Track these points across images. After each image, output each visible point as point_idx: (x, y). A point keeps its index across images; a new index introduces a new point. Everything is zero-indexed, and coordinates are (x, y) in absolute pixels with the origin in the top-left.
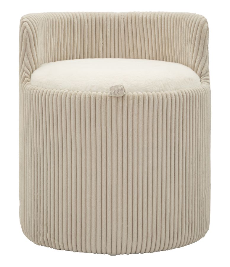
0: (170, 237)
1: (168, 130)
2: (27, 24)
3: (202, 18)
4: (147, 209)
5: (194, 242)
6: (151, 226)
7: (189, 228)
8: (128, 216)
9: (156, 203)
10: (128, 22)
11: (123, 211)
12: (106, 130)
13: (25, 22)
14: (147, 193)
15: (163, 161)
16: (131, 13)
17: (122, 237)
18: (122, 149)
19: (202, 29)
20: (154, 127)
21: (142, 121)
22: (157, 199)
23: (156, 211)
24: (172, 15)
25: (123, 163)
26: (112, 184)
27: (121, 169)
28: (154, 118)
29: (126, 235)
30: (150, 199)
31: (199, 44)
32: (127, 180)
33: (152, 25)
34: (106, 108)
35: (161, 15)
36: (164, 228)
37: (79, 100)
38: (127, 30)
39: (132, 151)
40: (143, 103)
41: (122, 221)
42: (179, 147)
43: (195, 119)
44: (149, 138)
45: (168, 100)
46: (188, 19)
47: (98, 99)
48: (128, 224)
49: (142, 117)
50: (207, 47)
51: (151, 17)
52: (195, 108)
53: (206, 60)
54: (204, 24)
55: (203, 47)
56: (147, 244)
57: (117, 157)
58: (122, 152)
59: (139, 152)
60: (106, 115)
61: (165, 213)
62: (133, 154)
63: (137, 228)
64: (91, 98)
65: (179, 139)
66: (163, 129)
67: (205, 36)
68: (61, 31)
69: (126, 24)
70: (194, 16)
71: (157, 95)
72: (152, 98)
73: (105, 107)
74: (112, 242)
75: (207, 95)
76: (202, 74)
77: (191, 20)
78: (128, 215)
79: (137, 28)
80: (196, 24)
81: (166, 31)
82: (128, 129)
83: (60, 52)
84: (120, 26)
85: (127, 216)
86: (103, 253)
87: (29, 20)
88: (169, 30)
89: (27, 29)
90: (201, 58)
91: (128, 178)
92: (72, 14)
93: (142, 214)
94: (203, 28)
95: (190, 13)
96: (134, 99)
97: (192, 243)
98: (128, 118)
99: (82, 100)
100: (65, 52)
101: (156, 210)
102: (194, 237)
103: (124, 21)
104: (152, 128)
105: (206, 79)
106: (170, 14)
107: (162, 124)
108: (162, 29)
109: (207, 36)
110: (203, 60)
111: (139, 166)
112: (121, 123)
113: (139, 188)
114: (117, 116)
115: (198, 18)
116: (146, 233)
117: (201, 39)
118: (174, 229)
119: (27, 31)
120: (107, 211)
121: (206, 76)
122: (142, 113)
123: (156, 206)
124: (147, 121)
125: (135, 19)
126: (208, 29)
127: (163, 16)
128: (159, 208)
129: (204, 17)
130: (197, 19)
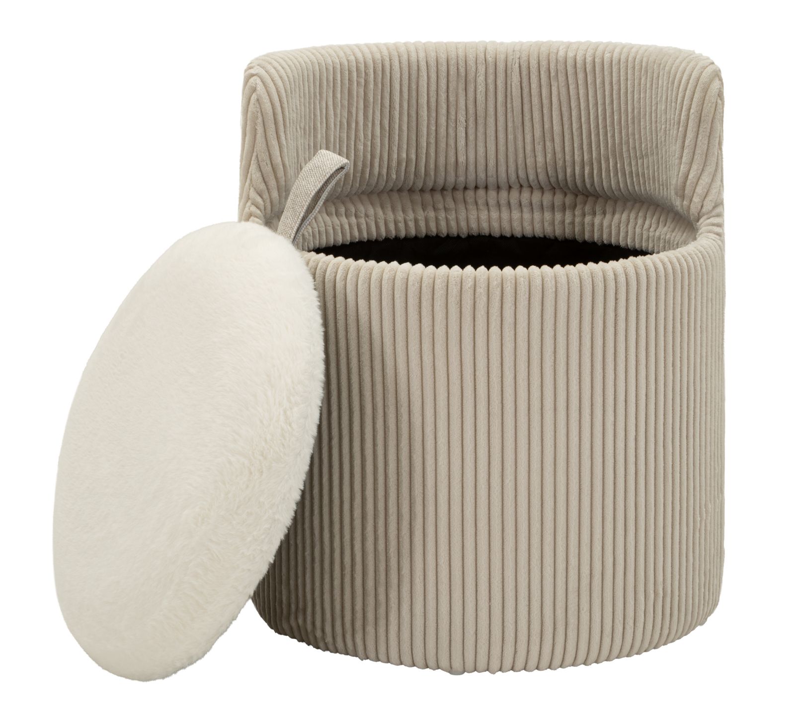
0: (602, 632)
1: (595, 365)
2: (259, 81)
3: (707, 67)
4: (539, 562)
5: (673, 641)
6: (552, 605)
7: (656, 609)
8: (492, 580)
9: (565, 549)
10: (529, 67)
11: (478, 565)
12: (434, 361)
13: (255, 77)
14: (540, 522)
15: (583, 443)
16: (539, 45)
17: (476, 630)
18: (473, 412)
19: (705, 96)
20: (557, 356)
21: (526, 340)
22: (567, 537)
23: (565, 568)
24: (637, 52)
25: (478, 447)
26: (449, 498)
27: (473, 461)
28: (557, 335)
29: (488, 626)
30: (548, 538)
31: (698, 134)
32: (489, 490)
33: (589, 77)
34: (433, 308)
35: (612, 52)
36: (585, 609)
37: (367, 285)
38: (528, 87)
39: (500, 417)
40: (527, 297)
41: (477, 591)
42: (626, 405)
43: (673, 332)
44: (545, 385)
45: (596, 288)
46: (673, 68)
47: (413, 285)
48: (492, 599)
49: (526, 330)
50: (717, 142)
51: (587, 56)
52: (674, 304)
53: (714, 175)
54: (711, 81)
55: (706, 142)
56: (541, 648)
57: (462, 432)
58: (475, 419)
59: (518, 419)
60: (433, 326)
61: (588, 572)
62: (502, 423)
63: (514, 610)
64: (396, 279)
65: (626, 386)
66: (582, 362)
67: (713, 112)
68: (357, 92)
69: (524, 73)
70: (690, 57)
71: (567, 275)
72: (553, 282)
73: (432, 303)
74: (450, 641)
75: (710, 269)
76: (704, 210)
77: (681, 69)
78: (492, 577)
79: (552, 84)
80: (691, 81)
81: (622, 92)
82: (488, 362)
83: (355, 145)
84: (509, 78)
85: (490, 579)
86: (429, 665)
87: (264, 72)
88: (629, 92)
89: (257, 95)
90: (703, 170)
91: (492, 485)
92: (388, 49)
93: (527, 574)
94: (708, 92)
95: (680, 51)
96: (505, 286)
97: (665, 644)
98: (490, 333)
99: (372, 286)
100: (369, 143)
101: (564, 565)
102: (669, 628)
103: (519, 64)
104: (553, 358)
105: (713, 225)
106: (634, 50)
107: (580, 347)
108: (612, 87)
109: (717, 112)
110: (706, 174)
111: (519, 456)
112: (473, 344)
113: (518, 511)
114: (461, 327)
115: (696, 65)
116: (540, 621)
117: (702, 120)
118: (613, 613)
119: (258, 100)
120: (437, 565)
121: (714, 216)
122: (527, 322)
123: (565, 556)
124: (539, 340)
125: (549, 60)
126: (720, 95)
127: (616, 55)
128: (573, 561)
129: (713, 63)
130: (694, 69)
